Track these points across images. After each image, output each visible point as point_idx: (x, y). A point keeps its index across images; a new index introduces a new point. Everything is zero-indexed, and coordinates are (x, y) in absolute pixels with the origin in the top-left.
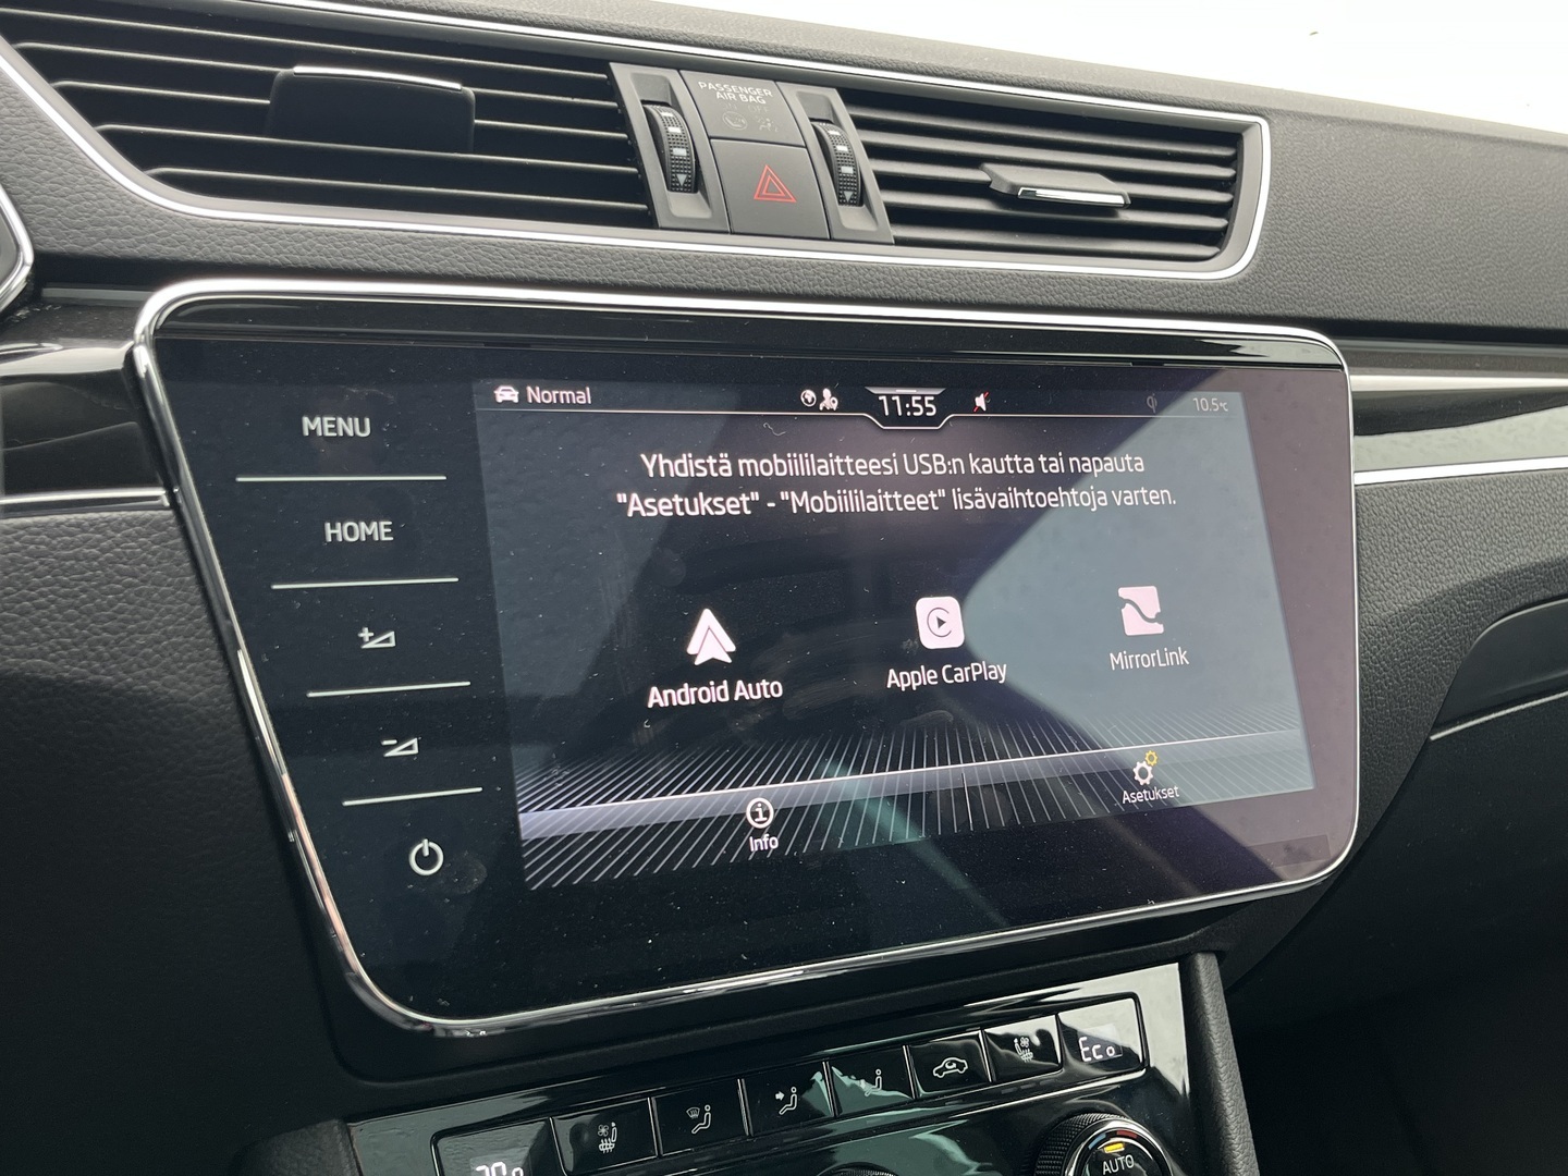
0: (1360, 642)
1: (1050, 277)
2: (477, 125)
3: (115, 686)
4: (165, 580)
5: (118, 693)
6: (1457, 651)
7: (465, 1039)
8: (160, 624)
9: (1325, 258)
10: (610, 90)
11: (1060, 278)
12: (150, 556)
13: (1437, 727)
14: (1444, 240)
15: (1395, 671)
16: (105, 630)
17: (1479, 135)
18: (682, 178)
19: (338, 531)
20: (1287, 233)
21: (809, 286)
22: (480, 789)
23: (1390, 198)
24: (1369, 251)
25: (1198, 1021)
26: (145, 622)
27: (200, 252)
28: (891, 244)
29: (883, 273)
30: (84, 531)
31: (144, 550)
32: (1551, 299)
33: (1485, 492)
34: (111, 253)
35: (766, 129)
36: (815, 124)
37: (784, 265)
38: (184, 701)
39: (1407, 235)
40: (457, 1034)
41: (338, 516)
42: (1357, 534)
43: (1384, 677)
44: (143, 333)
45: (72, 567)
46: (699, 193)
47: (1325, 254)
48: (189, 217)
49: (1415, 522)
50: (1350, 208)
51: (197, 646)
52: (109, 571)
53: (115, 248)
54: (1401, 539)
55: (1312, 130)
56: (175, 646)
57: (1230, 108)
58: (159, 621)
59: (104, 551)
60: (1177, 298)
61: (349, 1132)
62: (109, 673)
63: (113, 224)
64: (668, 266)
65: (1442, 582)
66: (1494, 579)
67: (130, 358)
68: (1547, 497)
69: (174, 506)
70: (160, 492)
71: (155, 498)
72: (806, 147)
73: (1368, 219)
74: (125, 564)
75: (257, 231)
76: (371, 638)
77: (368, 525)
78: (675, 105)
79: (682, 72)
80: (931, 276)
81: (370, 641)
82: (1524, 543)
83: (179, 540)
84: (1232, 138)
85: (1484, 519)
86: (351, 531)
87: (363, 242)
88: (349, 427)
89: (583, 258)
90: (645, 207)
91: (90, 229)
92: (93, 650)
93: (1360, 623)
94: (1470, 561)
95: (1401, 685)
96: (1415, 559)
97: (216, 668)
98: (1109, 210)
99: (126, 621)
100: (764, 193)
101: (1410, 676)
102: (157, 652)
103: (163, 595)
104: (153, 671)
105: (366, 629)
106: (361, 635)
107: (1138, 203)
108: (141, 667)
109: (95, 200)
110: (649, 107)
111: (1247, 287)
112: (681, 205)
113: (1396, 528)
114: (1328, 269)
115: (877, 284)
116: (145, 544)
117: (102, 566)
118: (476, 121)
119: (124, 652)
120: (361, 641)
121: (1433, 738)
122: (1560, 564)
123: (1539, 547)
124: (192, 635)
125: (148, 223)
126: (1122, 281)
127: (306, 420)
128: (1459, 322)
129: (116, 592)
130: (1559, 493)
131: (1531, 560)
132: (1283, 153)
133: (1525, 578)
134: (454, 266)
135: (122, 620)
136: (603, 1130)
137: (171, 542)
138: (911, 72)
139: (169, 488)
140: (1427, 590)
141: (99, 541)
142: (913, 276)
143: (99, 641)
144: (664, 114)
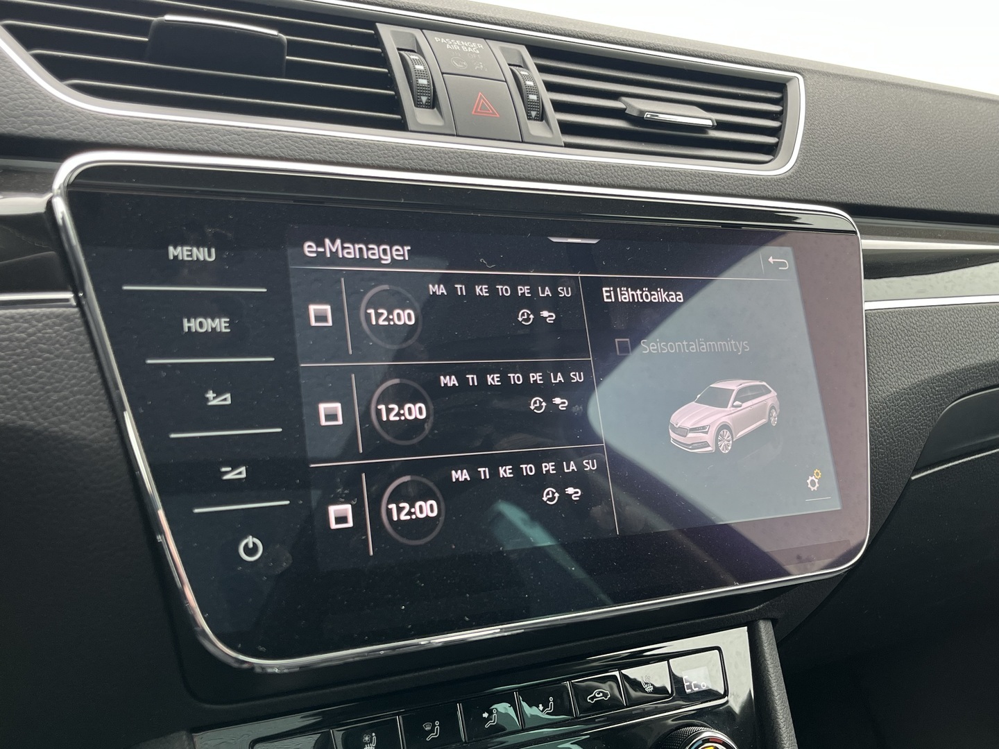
0: (869, 414)
1: (665, 170)
2: (288, 60)
3: (36, 429)
4: (72, 355)
5: (38, 433)
6: (930, 420)
7: (274, 674)
8: (68, 386)
9: (841, 164)
10: (376, 40)
11: (672, 171)
12: (62, 339)
13: (916, 471)
14: (917, 155)
15: (891, 433)
16: (30, 389)
17: (935, 90)
18: (424, 99)
19: (192, 324)
20: (817, 147)
21: (509, 171)
22: (287, 502)
23: (882, 127)
24: (869, 160)
25: (761, 665)
26: (57, 385)
27: (100, 137)
28: (561, 146)
29: (557, 164)
30: (16, 321)
31: (58, 335)
32: (984, 195)
33: (947, 317)
34: (38, 135)
35: (479, 68)
36: (512, 67)
37: (492, 157)
38: (84, 439)
39: (893, 151)
40: (270, 670)
41: (192, 315)
42: (867, 342)
43: (884, 436)
44: (59, 188)
45: (7, 346)
46: (435, 109)
47: (841, 161)
48: (92, 113)
49: (903, 335)
50: (857, 132)
51: (92, 401)
52: (34, 349)
53: (41, 131)
54: (894, 346)
55: (830, 83)
56: (79, 401)
57: (778, 67)
58: (67, 384)
59: (30, 335)
60: (748, 187)
61: (192, 739)
62: (33, 419)
63: (40, 115)
64: (415, 155)
65: (921, 375)
66: (953, 373)
67: (50, 205)
68: (986, 321)
69: (79, 305)
70: (69, 295)
71: (67, 300)
72: (506, 81)
73: (868, 140)
74: (44, 344)
75: (138, 123)
76: (214, 398)
77: (213, 320)
78: (419, 51)
79: (424, 31)
80: (589, 167)
81: (213, 399)
82: (973, 351)
83: (82, 329)
84: (780, 86)
85: (947, 334)
86: (201, 324)
87: (211, 133)
88: (201, 254)
89: (359, 148)
90: (399, 117)
91: (24, 118)
92: (21, 404)
93: (869, 401)
94: (938, 361)
95: (895, 442)
96: (904, 359)
97: (106, 417)
98: (702, 129)
99: (45, 384)
100: (479, 110)
101: (900, 436)
102: (65, 405)
103: (71, 367)
104: (63, 418)
105: (211, 392)
106: (208, 396)
107: (721, 126)
108: (54, 415)
109: (27, 99)
110: (402, 52)
111: (792, 181)
112: (423, 117)
113: (891, 339)
114: (843, 171)
115: (553, 172)
116: (58, 330)
117: (28, 346)
118: (287, 57)
119: (43, 405)
120: (207, 400)
121: (913, 478)
122: (995, 365)
123: (982, 353)
124: (91, 394)
125: (64, 115)
126: (712, 175)
127: (171, 249)
128: (927, 207)
129: (37, 364)
130: (994, 318)
131: (977, 362)
132: (813, 96)
133: (973, 373)
134: (272, 151)
135: (42, 383)
136: (367, 738)
137: (77, 330)
138: (574, 36)
139: (76, 293)
140: (912, 380)
141: (27, 328)
142: (576, 167)
143: (25, 398)
144: (412, 57)
